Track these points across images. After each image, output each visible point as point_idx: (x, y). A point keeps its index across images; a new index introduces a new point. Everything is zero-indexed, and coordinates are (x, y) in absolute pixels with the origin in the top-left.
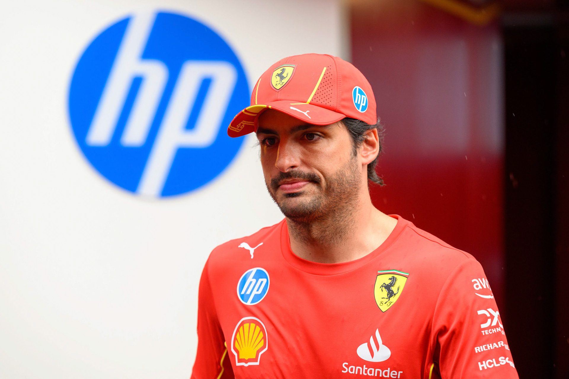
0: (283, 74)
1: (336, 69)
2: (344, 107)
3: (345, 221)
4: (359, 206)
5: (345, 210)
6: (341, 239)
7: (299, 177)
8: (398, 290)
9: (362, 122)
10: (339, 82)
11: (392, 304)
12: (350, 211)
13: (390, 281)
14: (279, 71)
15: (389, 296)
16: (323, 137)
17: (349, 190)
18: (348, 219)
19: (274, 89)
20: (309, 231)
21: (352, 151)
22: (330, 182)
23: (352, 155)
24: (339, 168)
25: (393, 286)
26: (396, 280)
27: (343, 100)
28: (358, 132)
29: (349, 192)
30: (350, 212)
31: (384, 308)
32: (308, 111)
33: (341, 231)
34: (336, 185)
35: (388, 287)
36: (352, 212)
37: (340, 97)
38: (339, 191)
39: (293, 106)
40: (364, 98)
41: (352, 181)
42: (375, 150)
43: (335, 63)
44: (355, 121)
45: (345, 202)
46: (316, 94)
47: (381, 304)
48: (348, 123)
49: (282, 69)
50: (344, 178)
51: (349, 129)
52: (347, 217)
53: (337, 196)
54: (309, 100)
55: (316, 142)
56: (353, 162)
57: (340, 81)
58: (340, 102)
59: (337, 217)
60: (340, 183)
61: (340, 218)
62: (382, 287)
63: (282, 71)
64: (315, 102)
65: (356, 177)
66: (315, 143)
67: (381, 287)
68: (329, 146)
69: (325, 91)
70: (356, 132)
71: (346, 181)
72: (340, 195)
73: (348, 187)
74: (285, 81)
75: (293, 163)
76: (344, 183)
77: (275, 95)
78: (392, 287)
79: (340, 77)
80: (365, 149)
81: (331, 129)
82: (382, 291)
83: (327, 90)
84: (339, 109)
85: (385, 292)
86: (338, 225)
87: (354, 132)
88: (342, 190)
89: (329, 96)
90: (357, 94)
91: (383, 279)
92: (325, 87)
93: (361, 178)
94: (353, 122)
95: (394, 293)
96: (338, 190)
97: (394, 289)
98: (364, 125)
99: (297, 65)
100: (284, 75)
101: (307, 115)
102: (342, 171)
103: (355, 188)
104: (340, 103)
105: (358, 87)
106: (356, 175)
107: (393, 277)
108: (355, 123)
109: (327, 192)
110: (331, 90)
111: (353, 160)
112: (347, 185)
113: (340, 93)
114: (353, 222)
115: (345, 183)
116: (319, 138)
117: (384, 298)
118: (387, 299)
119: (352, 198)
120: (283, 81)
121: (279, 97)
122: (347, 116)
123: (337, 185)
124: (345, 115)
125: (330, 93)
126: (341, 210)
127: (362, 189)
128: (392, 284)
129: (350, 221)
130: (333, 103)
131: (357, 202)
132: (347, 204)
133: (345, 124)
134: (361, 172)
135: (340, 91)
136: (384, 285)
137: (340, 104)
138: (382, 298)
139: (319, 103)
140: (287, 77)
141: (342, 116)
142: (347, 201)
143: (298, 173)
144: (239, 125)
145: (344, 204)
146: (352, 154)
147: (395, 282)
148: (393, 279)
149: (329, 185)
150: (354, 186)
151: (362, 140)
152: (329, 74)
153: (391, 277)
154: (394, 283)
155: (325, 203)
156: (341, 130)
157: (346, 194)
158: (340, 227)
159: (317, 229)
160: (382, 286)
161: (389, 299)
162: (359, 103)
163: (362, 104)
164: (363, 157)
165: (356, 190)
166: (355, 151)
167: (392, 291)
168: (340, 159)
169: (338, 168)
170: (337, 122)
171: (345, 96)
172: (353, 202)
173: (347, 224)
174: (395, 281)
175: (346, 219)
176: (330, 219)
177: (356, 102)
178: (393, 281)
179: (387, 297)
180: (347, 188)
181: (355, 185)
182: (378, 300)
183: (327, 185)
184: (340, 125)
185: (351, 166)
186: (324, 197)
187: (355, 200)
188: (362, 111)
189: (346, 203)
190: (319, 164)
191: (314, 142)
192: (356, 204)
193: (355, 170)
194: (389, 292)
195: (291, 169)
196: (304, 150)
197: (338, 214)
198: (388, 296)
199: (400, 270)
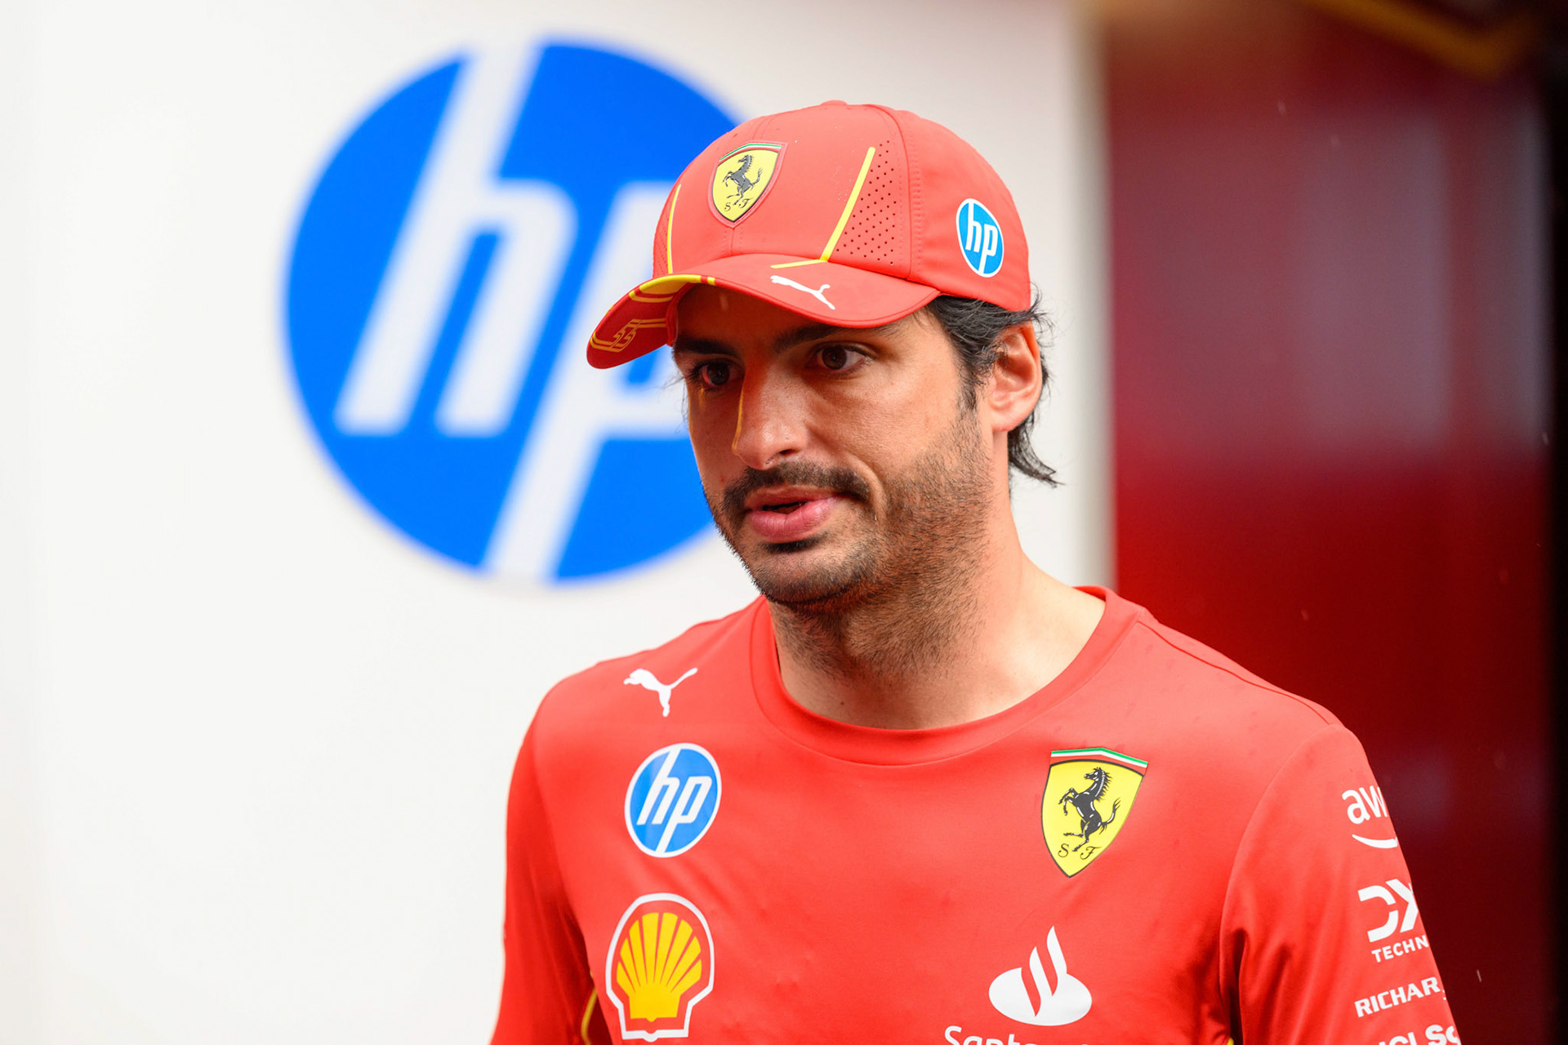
0: (746, 174)
1: (906, 152)
2: (933, 265)
3: (947, 605)
4: (988, 557)
5: (947, 571)
6: (935, 657)
7: (805, 481)
8: (1114, 810)
9: (988, 305)
10: (915, 191)
11: (1096, 853)
12: (963, 572)
13: (1090, 782)
14: (733, 164)
15: (1086, 828)
16: (874, 358)
17: (956, 511)
18: (955, 597)
19: (722, 221)
20: (840, 638)
21: (961, 395)
22: (900, 493)
23: (962, 407)
24: (924, 449)
25: (1098, 799)
26: (1106, 780)
27: (931, 244)
28: (977, 337)
29: (957, 516)
30: (962, 577)
31: (1072, 864)
32: (827, 286)
33: (936, 633)
34: (918, 498)
35: (1083, 801)
36: (967, 576)
37: (919, 236)
38: (929, 517)
39: (780, 273)
40: (991, 232)
41: (963, 482)
42: (1030, 388)
43: (901, 132)
44: (967, 304)
45: (947, 546)
46: (849, 230)
47: (1064, 853)
48: (945, 312)
49: (741, 156)
50: (942, 477)
51: (949, 330)
52: (954, 592)
53: (922, 531)
54: (828, 251)
55: (852, 375)
56: (965, 427)
57: (919, 188)
58: (920, 251)
59: (923, 591)
60: (930, 493)
61: (932, 597)
62: (1066, 800)
63: (742, 163)
64: (845, 254)
65: (977, 471)
66: (851, 378)
67: (1061, 802)
68: (892, 384)
69: (874, 221)
70: (973, 336)
71: (948, 487)
72: (933, 528)
73: (954, 500)
74: (753, 194)
75: (786, 441)
76: (942, 491)
77: (725, 237)
78: (1095, 801)
79: (918, 175)
80: (1002, 386)
81: (898, 333)
82: (1066, 812)
83: (881, 217)
84: (918, 273)
85: (1075, 816)
86: (927, 616)
87: (967, 337)
88: (937, 513)
89: (886, 237)
90: (972, 223)
91: (1068, 778)
92: (875, 209)
93: (991, 473)
94: (961, 308)
95: (1103, 821)
96: (923, 513)
97: (1102, 807)
98: (996, 316)
99: (787, 144)
100: (750, 175)
101: (823, 299)
102: (935, 455)
103: (975, 504)
104: (920, 254)
105: (971, 202)
106: (975, 464)
107: (1099, 770)
108: (969, 311)
109: (892, 524)
110: (890, 216)
111: (966, 423)
112: (950, 498)
113: (919, 224)
114: (972, 605)
115: (946, 492)
116: (861, 362)
117: (1070, 834)
118: (1079, 838)
119: (967, 536)
120: (747, 195)
121: (738, 245)
122: (942, 292)
123: (922, 499)
124: (938, 289)
125: (887, 224)
126: (936, 572)
127: (994, 505)
128: (1095, 793)
129: (962, 603)
130: (898, 257)
131: (982, 546)
132: (954, 552)
133: (938, 317)
134: (989, 457)
135: (919, 218)
136: (1071, 795)
137: (919, 258)
138: (1067, 834)
139: (858, 256)
140: (758, 181)
141: (929, 294)
142: (952, 544)
143: (802, 468)
144: (621, 334)
145: (945, 554)
146: (963, 405)
147: (1103, 787)
148: (1100, 776)
149: (895, 502)
150: (973, 498)
151: (989, 361)
152: (885, 168)
153: (1091, 772)
154: (1102, 791)
155: (887, 556)
156: (926, 333)
157: (948, 523)
158: (932, 622)
159: (865, 631)
160: (1066, 798)
161: (1087, 839)
162: (977, 249)
163: (986, 253)
164: (997, 409)
165: (977, 509)
166: (971, 393)
167: (1096, 813)
168: (927, 420)
169: (922, 448)
170: (914, 313)
171: (935, 230)
172: (970, 546)
173: (953, 612)
174: (1105, 784)
175: (951, 598)
176: (904, 600)
177: (968, 247)
178: (1099, 783)
179: (1080, 832)
180: (950, 505)
181: (975, 494)
182: (1054, 841)
183: (891, 501)
184: (924, 319)
185: (960, 440)
186: (885, 539)
187: (977, 541)
188: (986, 271)
189: (951, 549)
190: (863, 440)
191: (846, 374)
192: (980, 550)
193: (974, 451)
194: (1086, 817)
195: (782, 460)
196: (818, 399)
197: (926, 585)
198: (1082, 828)
199: (1118, 750)
